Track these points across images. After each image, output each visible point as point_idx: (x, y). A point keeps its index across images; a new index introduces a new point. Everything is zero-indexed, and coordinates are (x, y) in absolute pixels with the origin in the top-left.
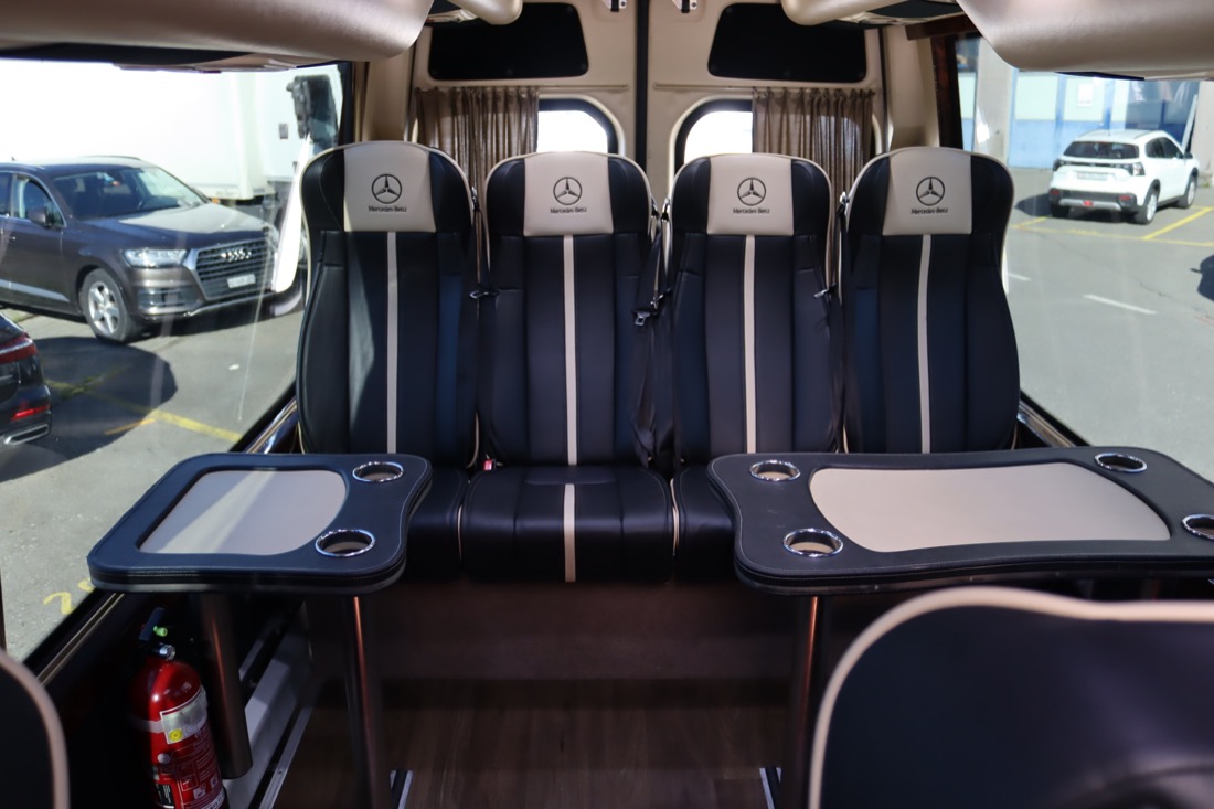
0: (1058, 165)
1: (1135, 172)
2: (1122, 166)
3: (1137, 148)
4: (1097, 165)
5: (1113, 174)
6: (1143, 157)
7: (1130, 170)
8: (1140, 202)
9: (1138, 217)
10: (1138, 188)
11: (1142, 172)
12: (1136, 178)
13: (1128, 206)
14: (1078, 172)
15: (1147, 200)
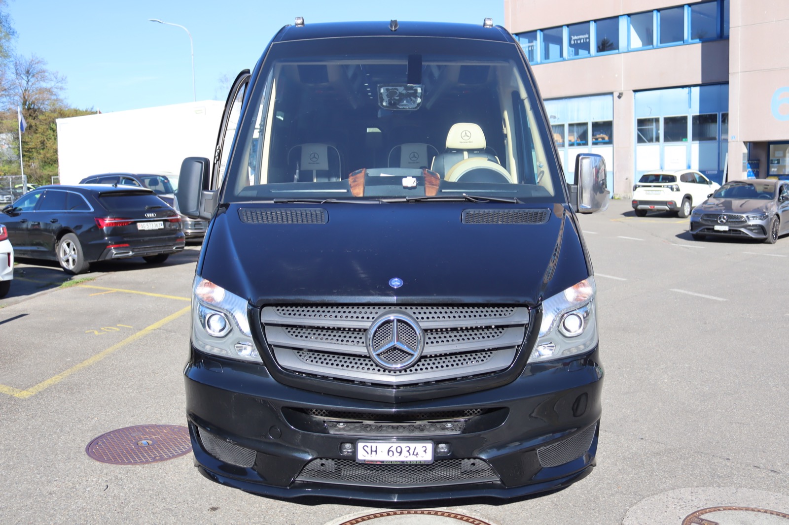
0: (635, 188)
1: (675, 190)
2: (668, 187)
3: (676, 177)
4: (655, 186)
5: (663, 191)
6: (678, 181)
7: (672, 189)
8: (679, 205)
9: (679, 214)
10: (677, 198)
11: (678, 190)
12: (675, 193)
13: (672, 207)
14: (646, 191)
15: (683, 203)
